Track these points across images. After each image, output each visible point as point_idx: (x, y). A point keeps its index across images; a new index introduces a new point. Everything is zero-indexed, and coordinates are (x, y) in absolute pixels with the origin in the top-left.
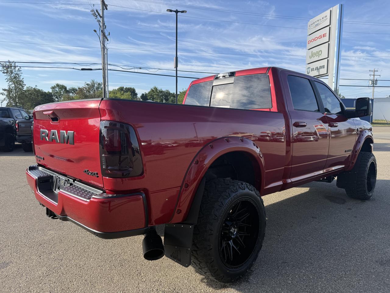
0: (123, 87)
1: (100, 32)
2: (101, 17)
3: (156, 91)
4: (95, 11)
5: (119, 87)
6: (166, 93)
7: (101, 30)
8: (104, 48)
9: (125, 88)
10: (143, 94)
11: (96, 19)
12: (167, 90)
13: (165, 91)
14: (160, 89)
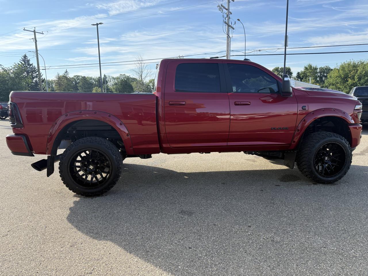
0: (278, 68)
1: (224, 23)
2: (227, 9)
3: (310, 68)
4: (220, 6)
5: (274, 68)
6: (326, 69)
7: (224, 22)
8: (228, 36)
9: (280, 68)
10: (298, 73)
11: (222, 12)
12: (326, 67)
13: (324, 67)
14: (314, 66)
